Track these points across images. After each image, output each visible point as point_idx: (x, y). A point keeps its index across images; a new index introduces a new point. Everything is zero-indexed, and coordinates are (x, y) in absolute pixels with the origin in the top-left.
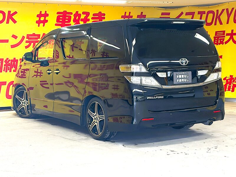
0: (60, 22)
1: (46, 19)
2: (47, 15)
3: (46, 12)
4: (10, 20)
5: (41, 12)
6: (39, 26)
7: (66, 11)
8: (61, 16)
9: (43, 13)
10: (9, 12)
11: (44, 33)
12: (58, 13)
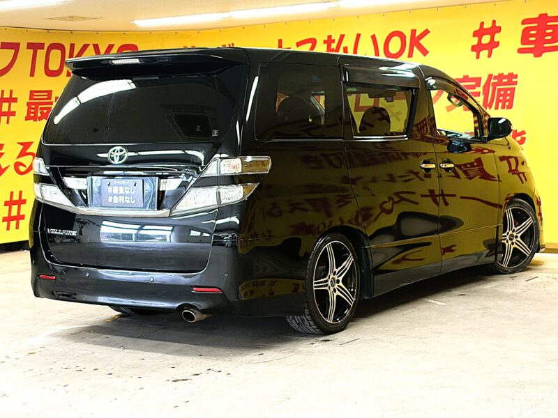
0: (532, 43)
1: (496, 40)
2: (498, 30)
3: (494, 22)
4: (415, 49)
5: (482, 24)
6: (478, 57)
7: (546, 14)
8: (533, 29)
9: (488, 25)
10: (414, 32)
11: (491, 73)
12: (524, 22)
